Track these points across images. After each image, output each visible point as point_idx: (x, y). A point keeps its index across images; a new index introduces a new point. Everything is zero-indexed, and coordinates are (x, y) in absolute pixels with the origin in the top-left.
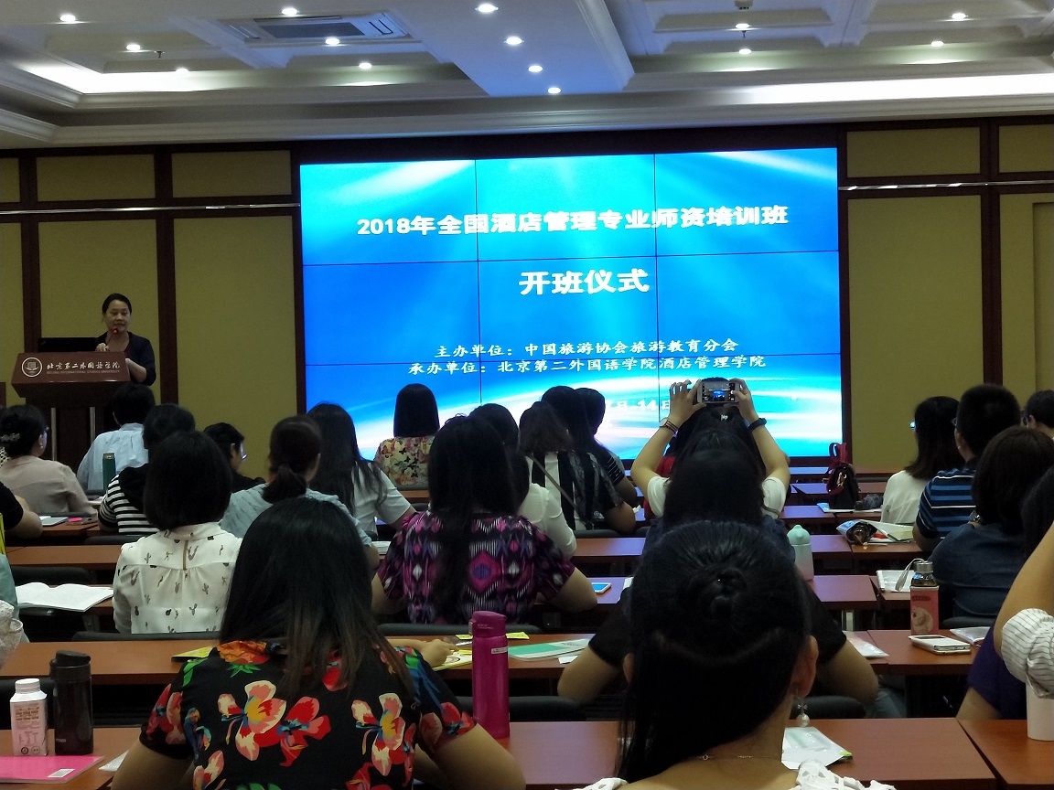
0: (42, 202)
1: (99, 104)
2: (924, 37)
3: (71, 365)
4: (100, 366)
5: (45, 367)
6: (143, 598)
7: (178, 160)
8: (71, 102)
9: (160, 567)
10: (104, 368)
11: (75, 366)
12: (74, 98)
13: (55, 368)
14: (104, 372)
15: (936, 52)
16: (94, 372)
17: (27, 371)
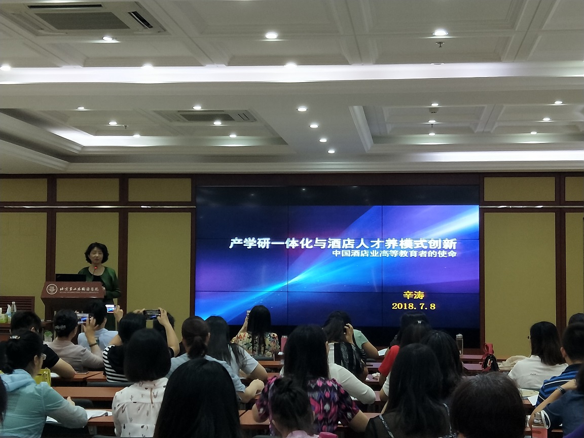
0: (59, 202)
1: (90, 152)
2: (527, 129)
3: (73, 288)
4: (88, 289)
5: (59, 289)
6: (128, 419)
7: (132, 182)
8: (78, 150)
9: (138, 402)
10: (90, 290)
11: (75, 289)
12: (79, 148)
13: (64, 290)
14: (91, 293)
15: (533, 137)
16: (85, 292)
17: (49, 291)
